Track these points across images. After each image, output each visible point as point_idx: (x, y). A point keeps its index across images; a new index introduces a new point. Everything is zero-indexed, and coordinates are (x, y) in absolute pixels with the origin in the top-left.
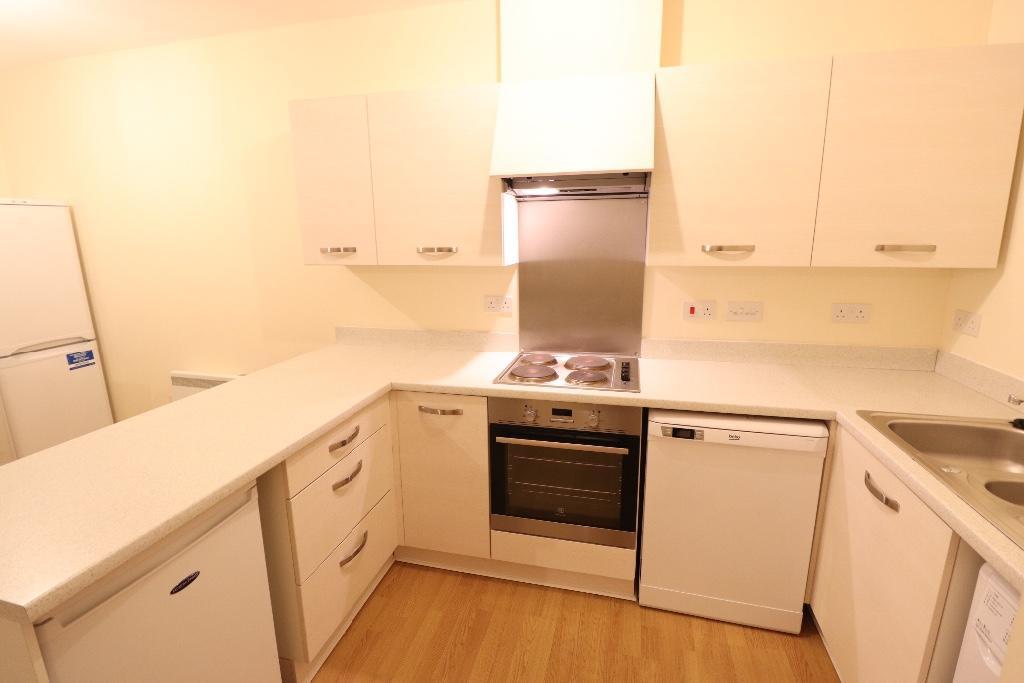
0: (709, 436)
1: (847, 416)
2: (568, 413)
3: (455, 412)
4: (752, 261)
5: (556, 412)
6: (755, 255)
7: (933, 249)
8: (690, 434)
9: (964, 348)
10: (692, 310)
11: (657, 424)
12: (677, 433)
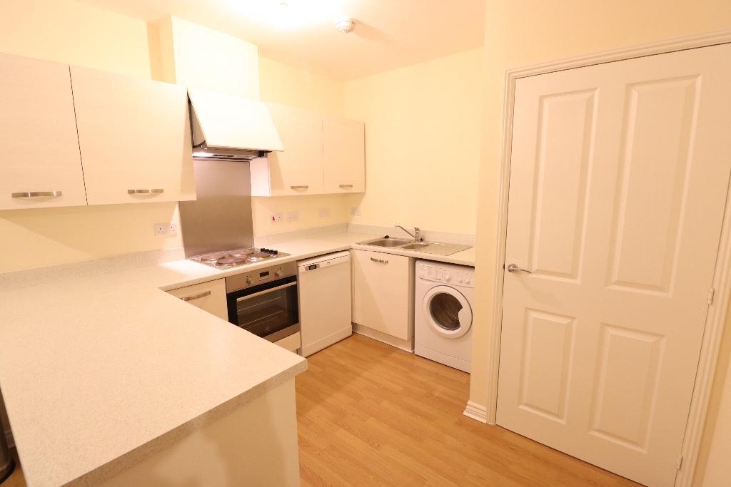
0: (322, 265)
1: (354, 245)
2: (267, 273)
3: (205, 294)
4: (308, 192)
5: (262, 275)
6: (308, 189)
7: (352, 186)
8: (315, 267)
9: (356, 221)
10: (274, 219)
11: (302, 267)
12: (310, 268)
